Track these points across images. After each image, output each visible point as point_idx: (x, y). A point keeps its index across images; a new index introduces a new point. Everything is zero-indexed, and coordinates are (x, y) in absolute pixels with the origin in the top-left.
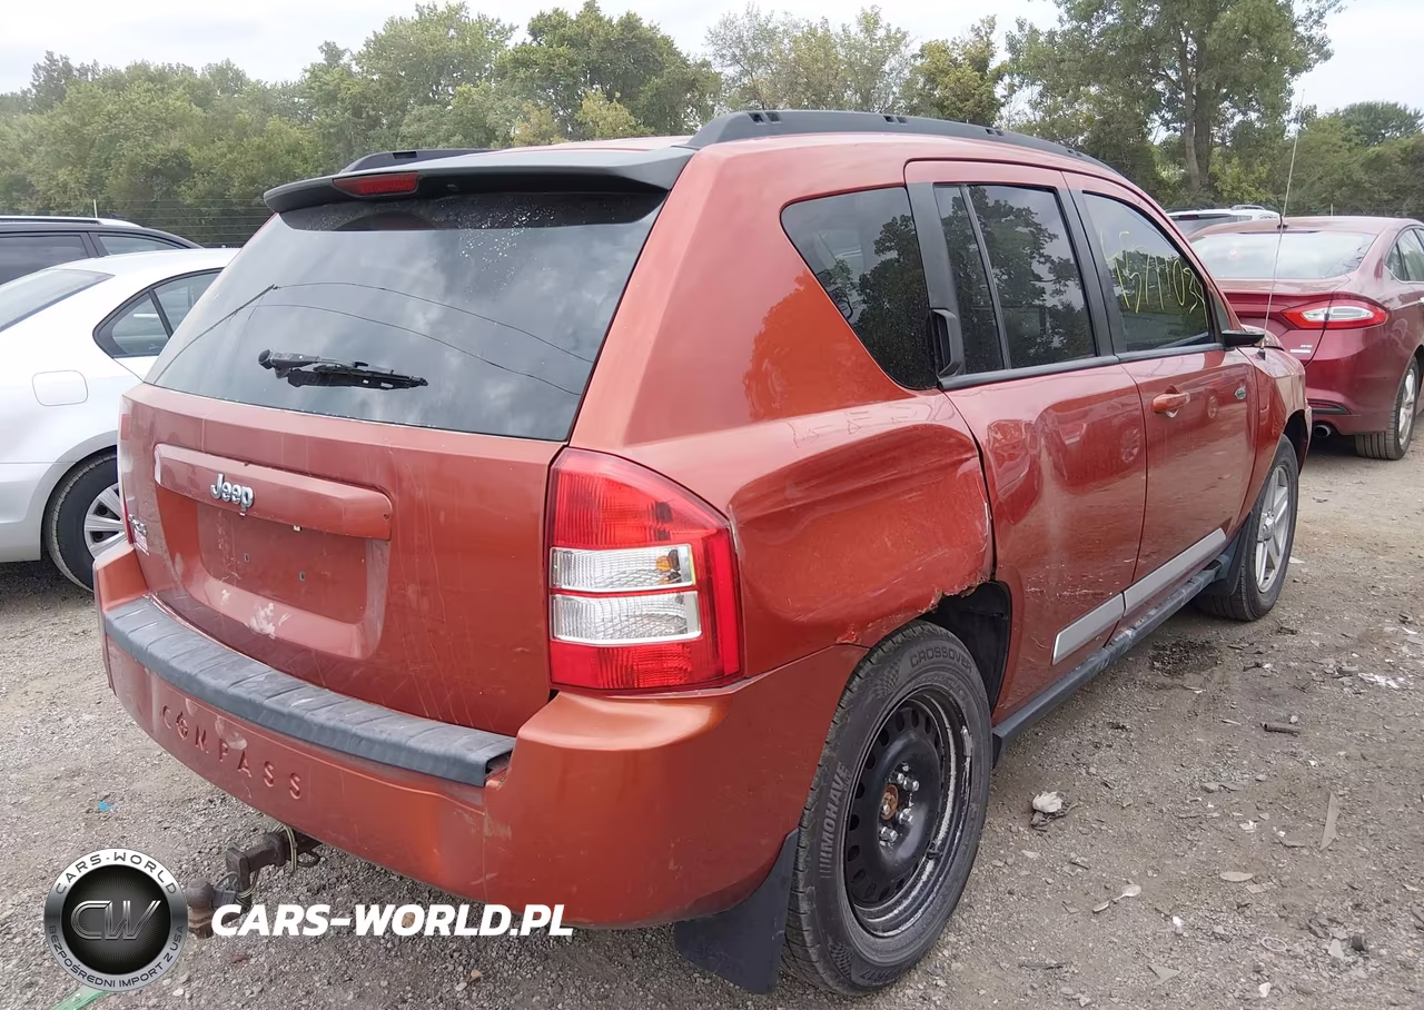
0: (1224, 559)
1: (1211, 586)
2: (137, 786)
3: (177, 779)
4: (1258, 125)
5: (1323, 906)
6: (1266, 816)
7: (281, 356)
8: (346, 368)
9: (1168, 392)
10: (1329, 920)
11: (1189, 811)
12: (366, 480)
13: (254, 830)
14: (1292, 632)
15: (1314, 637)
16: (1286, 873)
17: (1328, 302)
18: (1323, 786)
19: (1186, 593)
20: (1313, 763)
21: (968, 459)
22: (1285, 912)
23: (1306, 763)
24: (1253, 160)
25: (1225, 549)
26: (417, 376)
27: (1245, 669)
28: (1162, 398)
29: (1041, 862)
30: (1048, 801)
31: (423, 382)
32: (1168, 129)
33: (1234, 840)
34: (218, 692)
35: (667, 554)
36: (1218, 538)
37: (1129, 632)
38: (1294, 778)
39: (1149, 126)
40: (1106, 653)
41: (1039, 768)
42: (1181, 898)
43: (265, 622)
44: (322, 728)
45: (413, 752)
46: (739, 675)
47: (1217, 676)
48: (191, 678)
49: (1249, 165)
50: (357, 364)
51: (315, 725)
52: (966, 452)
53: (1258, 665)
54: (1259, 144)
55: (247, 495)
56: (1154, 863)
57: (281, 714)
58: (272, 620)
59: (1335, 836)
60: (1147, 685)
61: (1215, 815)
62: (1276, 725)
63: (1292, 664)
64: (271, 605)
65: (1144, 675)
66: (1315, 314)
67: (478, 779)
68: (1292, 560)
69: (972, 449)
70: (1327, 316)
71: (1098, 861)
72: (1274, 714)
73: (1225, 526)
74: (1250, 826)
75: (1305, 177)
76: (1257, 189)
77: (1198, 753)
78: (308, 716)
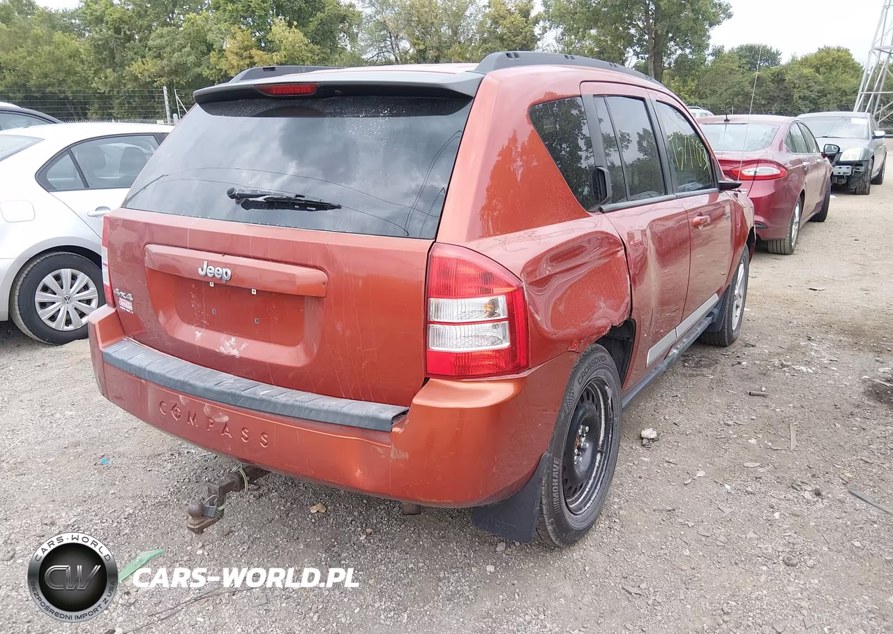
0: (716, 311)
1: (710, 326)
2: (121, 449)
3: (145, 444)
4: (690, 56)
5: (798, 477)
6: (760, 436)
7: (243, 191)
8: (289, 199)
9: (699, 215)
10: (801, 482)
11: (721, 435)
12: (311, 263)
13: (206, 469)
14: (753, 346)
15: (764, 348)
16: (776, 462)
17: (756, 165)
18: (785, 422)
19: (699, 330)
20: (777, 410)
21: (619, 251)
22: (780, 480)
23: (774, 410)
24: (687, 78)
25: (716, 306)
26: (335, 203)
27: (733, 365)
28: (697, 219)
29: (652, 463)
30: (648, 433)
31: (339, 207)
32: (638, 58)
33: (747, 448)
34: (206, 390)
35: (488, 301)
36: (715, 298)
37: (675, 351)
38: (769, 418)
39: (626, 56)
40: (666, 362)
41: (639, 418)
42: (727, 476)
43: (231, 349)
44: (285, 405)
45: (346, 415)
46: (527, 367)
47: (719, 368)
48: (184, 384)
49: (685, 81)
50: (297, 196)
51: (279, 404)
52: (618, 247)
53: (739, 363)
54: (691, 68)
55: (226, 273)
56: (708, 460)
57: (255, 400)
58: (237, 347)
59: (796, 443)
60: (684, 375)
61: (735, 436)
62: (755, 392)
63: (757, 362)
64: (233, 339)
65: (680, 370)
66: (749, 171)
67: (387, 428)
68: (745, 309)
69: (621, 245)
70: (756, 172)
71: (681, 461)
72: (754, 387)
73: (718, 292)
74: (753, 441)
75: (717, 89)
76: (690, 96)
77: (718, 407)
78: (273, 399)
